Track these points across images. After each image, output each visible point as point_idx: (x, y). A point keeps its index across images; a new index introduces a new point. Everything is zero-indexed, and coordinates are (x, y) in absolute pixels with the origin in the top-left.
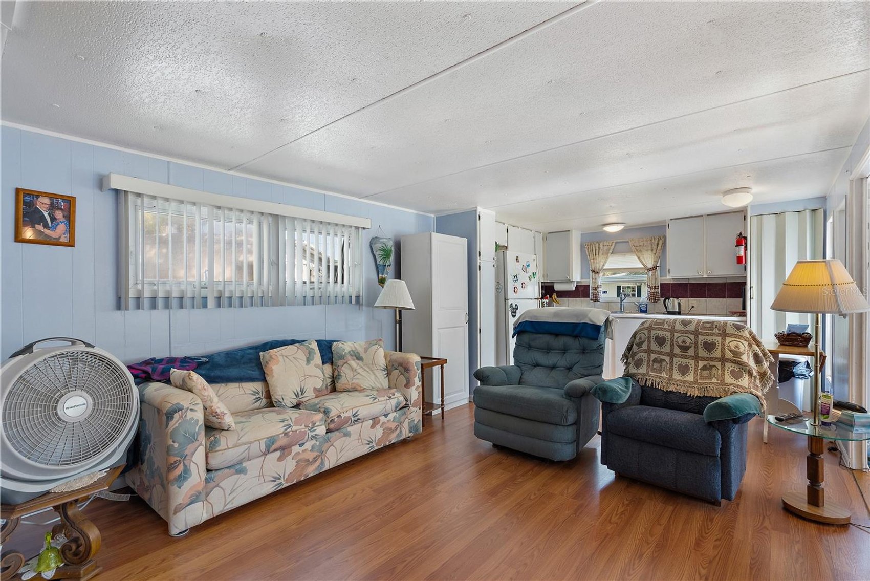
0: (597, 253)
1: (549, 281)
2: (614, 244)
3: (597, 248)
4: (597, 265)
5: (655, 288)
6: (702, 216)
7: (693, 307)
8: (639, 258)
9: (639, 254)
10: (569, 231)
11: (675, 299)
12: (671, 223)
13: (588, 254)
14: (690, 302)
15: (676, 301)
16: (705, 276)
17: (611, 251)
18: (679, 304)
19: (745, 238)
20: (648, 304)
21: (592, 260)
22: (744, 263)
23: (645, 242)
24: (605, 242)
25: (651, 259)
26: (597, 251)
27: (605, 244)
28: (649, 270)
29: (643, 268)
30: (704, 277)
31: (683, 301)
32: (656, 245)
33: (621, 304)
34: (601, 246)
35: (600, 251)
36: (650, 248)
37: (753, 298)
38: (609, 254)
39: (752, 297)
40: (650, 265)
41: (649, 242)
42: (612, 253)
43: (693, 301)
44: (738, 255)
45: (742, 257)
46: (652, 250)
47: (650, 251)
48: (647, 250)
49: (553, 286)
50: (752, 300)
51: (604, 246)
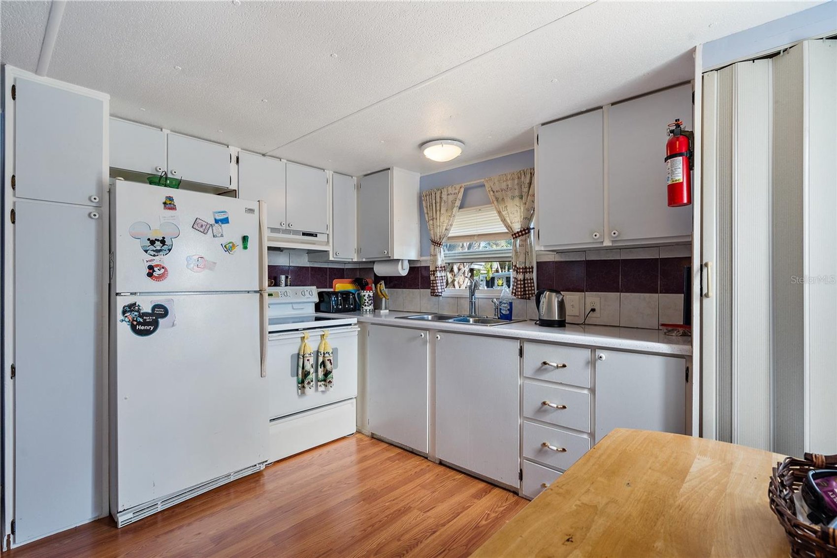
0: (438, 208)
1: (364, 260)
2: (462, 190)
3: (438, 200)
4: (438, 231)
5: (525, 270)
6: (601, 107)
7: (593, 310)
8: (499, 213)
9: (501, 207)
10: (389, 169)
11: (554, 294)
12: (544, 132)
13: (425, 211)
14: (588, 300)
15: (555, 300)
16: (607, 243)
17: (458, 203)
18: (561, 305)
19: (690, 136)
20: (513, 301)
21: (431, 222)
22: (685, 201)
23: (509, 183)
24: (450, 188)
25: (519, 213)
26: (438, 205)
27: (450, 190)
28: (516, 235)
29: (507, 233)
30: (605, 244)
31: (571, 298)
32: (527, 185)
33: (471, 302)
34: (444, 197)
35: (442, 204)
36: (517, 193)
37: (707, 296)
38: (455, 209)
39: (705, 291)
40: (517, 227)
41: (516, 181)
42: (460, 208)
43: (593, 298)
44: (670, 183)
45: (682, 184)
46: (521, 197)
47: (517, 199)
48: (513, 198)
49: (373, 268)
50: (705, 300)
51: (448, 195)
